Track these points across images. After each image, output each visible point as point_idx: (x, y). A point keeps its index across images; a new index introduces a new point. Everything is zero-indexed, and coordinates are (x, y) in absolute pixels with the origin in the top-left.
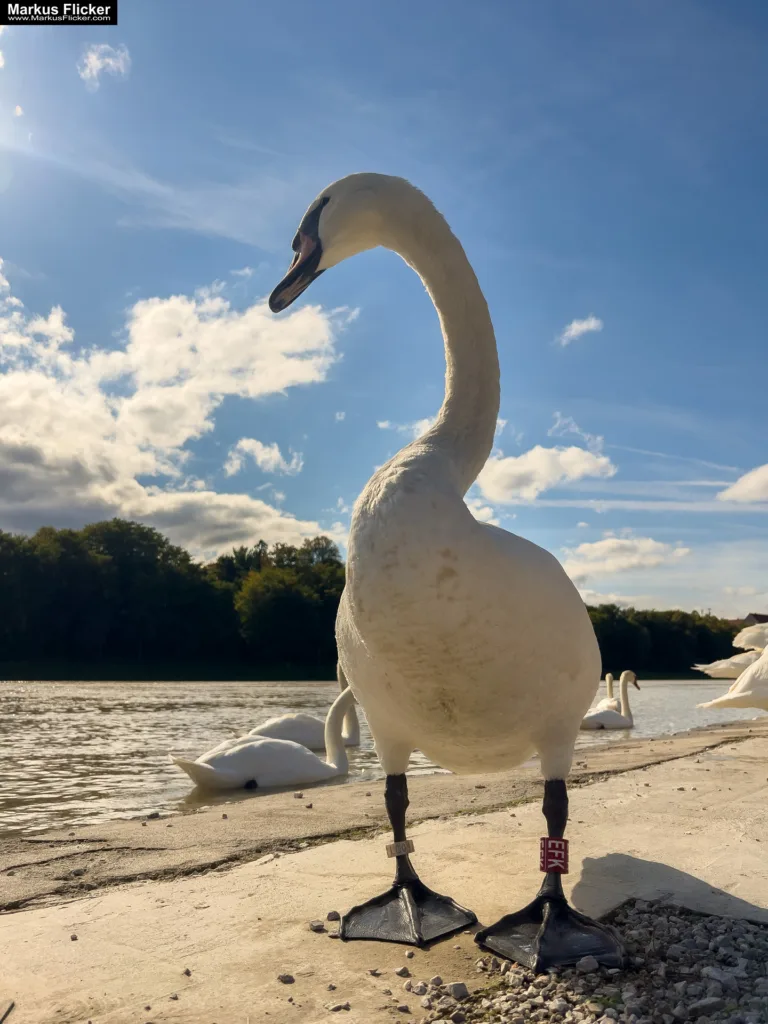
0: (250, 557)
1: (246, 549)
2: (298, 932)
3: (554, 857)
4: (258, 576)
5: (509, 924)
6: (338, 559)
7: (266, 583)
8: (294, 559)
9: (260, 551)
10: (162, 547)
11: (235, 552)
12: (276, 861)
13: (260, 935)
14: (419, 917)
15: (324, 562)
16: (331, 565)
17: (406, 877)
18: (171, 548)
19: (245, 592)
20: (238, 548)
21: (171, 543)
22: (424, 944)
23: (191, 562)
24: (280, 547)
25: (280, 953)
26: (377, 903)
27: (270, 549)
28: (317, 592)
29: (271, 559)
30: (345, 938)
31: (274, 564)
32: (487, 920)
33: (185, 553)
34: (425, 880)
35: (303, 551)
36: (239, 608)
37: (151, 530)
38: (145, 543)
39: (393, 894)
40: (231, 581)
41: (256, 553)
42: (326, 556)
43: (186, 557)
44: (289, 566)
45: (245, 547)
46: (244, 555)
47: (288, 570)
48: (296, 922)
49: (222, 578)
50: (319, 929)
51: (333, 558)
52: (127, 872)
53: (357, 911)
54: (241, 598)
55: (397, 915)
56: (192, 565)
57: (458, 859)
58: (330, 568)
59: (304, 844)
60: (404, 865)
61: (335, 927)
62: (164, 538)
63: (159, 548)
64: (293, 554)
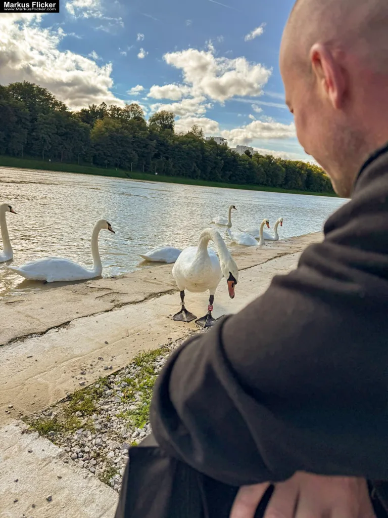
0: (97, 111)
1: (96, 106)
2: (164, 318)
3: (210, 309)
4: (102, 122)
5: (201, 319)
6: (142, 117)
7: (105, 126)
8: (120, 115)
9: (103, 109)
10: (52, 100)
11: (90, 107)
12: (156, 300)
13: (158, 318)
14: (187, 317)
15: (135, 118)
16: (138, 120)
17: (184, 309)
18: (56, 102)
19: (95, 130)
20: (91, 105)
21: (57, 99)
22: (188, 322)
23: (67, 111)
24: (113, 107)
25: (163, 322)
26: (179, 313)
27: (108, 108)
28: (131, 134)
29: (109, 113)
30: (174, 320)
31: (109, 116)
32: (198, 318)
33: (64, 105)
34: (188, 310)
35: (125, 111)
36: (93, 138)
37: (45, 90)
38: (43, 97)
39: (181, 312)
40: (88, 123)
41: (100, 109)
42: (136, 115)
43: (64, 108)
44: (118, 118)
45: (95, 105)
46: (94, 109)
47: (117, 120)
48: (164, 316)
49: (83, 121)
50: (168, 318)
51: (140, 116)
52: (126, 301)
53: (175, 315)
54: (94, 133)
55: (182, 316)
56: (68, 112)
57: (193, 302)
58: (139, 122)
59: (159, 295)
60: (183, 306)
61: (172, 317)
62: (52, 96)
63: (50, 101)
64: (120, 112)
